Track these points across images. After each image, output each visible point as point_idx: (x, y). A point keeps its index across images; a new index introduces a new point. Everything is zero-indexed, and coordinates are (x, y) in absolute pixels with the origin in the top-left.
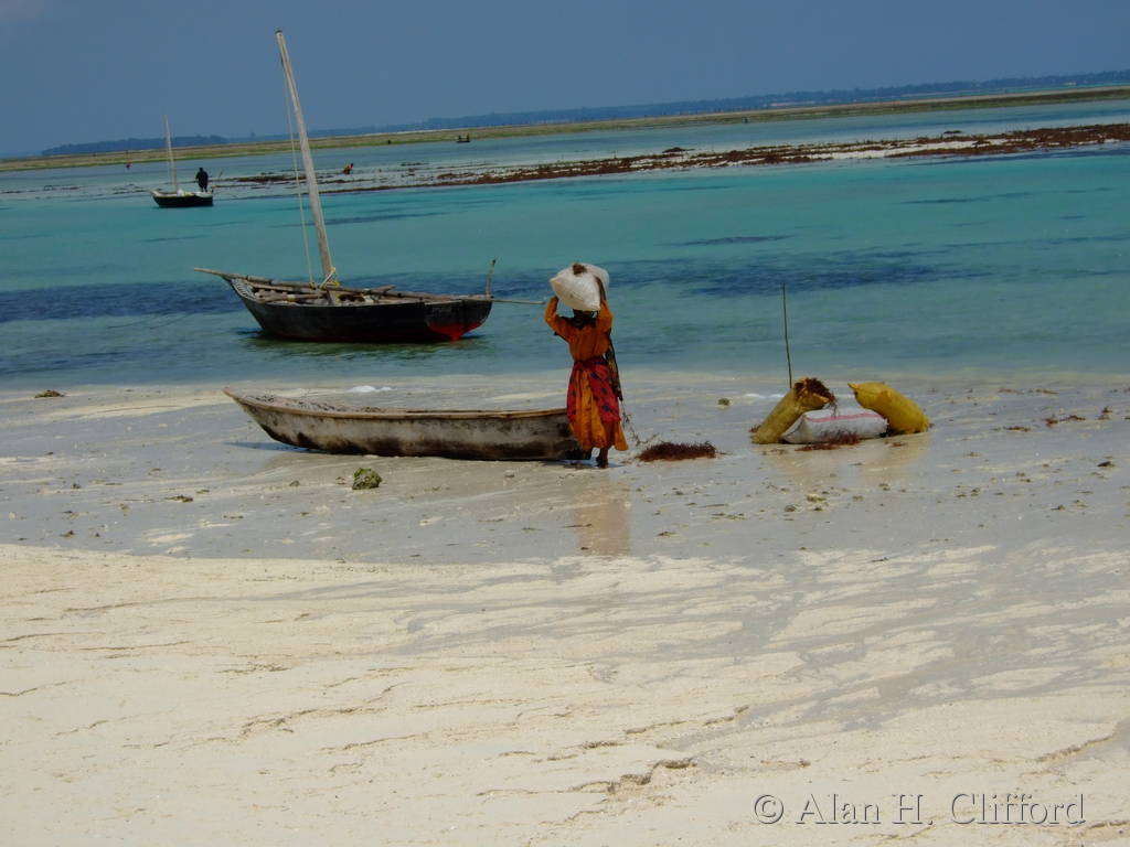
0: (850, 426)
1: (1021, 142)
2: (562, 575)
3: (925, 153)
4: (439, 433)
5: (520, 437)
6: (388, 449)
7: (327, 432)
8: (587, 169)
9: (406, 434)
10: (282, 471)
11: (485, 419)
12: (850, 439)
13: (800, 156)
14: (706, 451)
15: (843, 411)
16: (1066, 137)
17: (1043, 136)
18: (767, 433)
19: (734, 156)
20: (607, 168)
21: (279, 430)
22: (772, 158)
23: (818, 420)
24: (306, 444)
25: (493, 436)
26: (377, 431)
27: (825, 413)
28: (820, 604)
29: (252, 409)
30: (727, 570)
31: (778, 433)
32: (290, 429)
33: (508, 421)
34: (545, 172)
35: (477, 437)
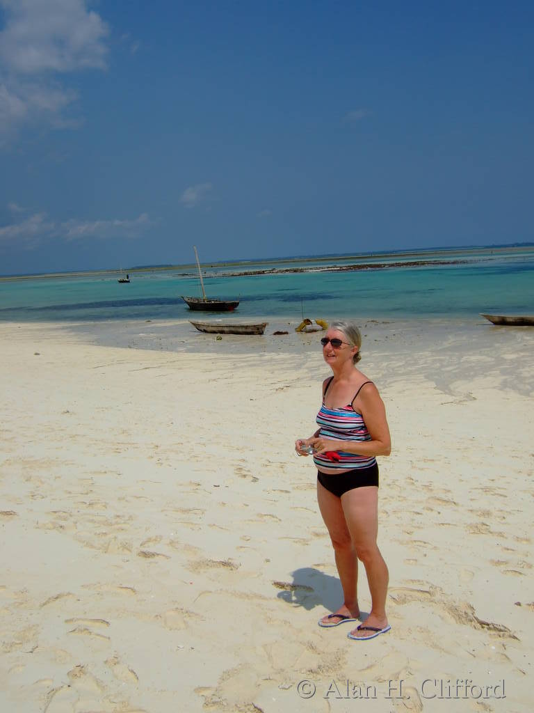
0: (315, 328)
1: (349, 268)
2: (261, 356)
3: (329, 270)
4: (233, 329)
5: (249, 330)
6: (222, 332)
7: (210, 329)
8: (255, 273)
9: (226, 329)
10: (201, 337)
11: (242, 327)
12: (315, 331)
13: (301, 271)
14: (287, 333)
15: (314, 325)
16: (359, 267)
17: (354, 267)
18: (298, 330)
19: (287, 271)
20: (259, 273)
21: (200, 328)
22: (295, 271)
23: (309, 327)
24: (205, 331)
25: (244, 330)
26: (220, 329)
27: (310, 326)
28: (311, 361)
29: (194, 324)
30: (292, 355)
31: (300, 330)
32: (202, 328)
33: (247, 327)
34: (246, 274)
35: (240, 330)
